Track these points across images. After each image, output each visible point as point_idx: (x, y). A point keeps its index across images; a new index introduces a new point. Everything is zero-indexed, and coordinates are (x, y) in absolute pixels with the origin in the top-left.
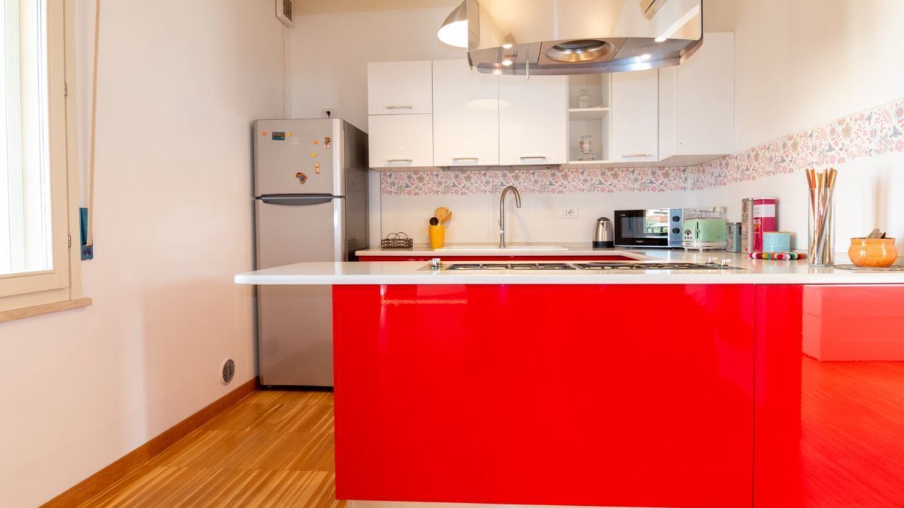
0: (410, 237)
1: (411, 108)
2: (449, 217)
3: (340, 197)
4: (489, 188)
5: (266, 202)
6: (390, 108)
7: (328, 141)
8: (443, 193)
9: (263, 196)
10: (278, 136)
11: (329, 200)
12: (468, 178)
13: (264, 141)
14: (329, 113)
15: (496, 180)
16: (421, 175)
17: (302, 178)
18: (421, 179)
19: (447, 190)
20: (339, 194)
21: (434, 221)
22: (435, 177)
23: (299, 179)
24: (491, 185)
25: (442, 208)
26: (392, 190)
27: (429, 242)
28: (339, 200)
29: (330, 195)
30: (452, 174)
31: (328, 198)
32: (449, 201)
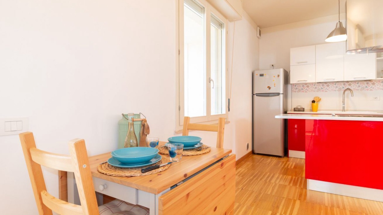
0: (303, 107)
1: (306, 62)
2: (320, 100)
3: (282, 94)
4: (337, 89)
5: (257, 96)
6: (298, 63)
7: (278, 76)
8: (317, 91)
9: (256, 94)
10: (262, 75)
11: (279, 95)
12: (328, 86)
13: (257, 77)
14: (273, 65)
15: (341, 86)
16: (308, 85)
17: (269, 88)
18: (308, 87)
19: (319, 90)
20: (282, 93)
21: (313, 102)
22: (314, 86)
23: (268, 88)
24: (338, 88)
25: (317, 97)
26: (296, 91)
27: (311, 109)
28: (282, 95)
29: (279, 93)
30: (321, 84)
31: (278, 94)
32: (319, 94)
